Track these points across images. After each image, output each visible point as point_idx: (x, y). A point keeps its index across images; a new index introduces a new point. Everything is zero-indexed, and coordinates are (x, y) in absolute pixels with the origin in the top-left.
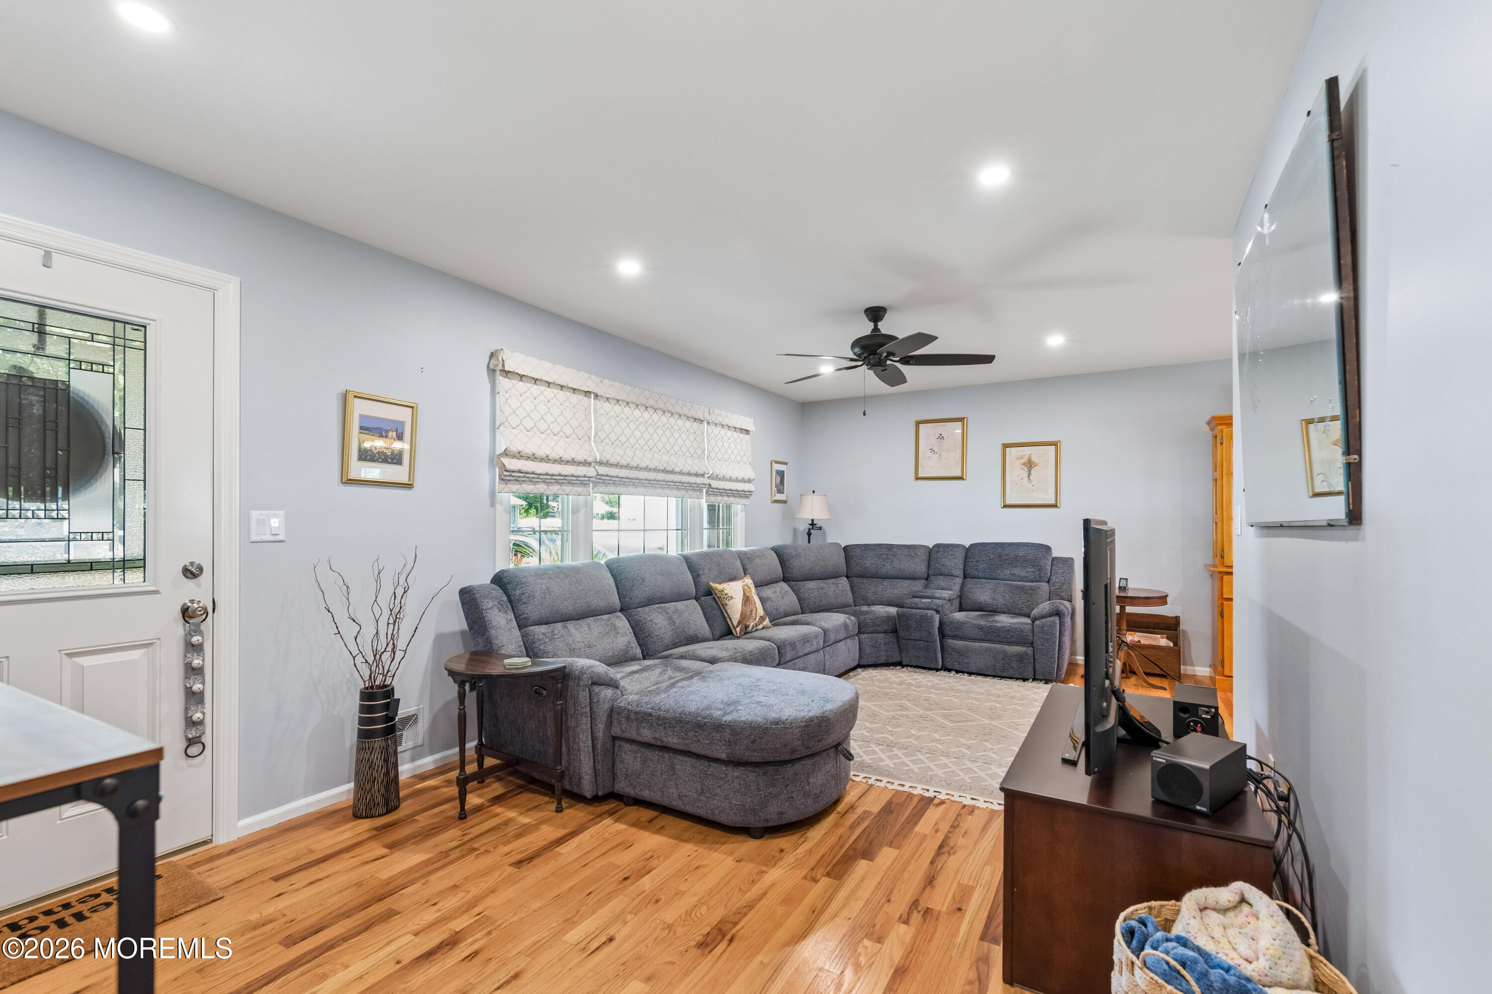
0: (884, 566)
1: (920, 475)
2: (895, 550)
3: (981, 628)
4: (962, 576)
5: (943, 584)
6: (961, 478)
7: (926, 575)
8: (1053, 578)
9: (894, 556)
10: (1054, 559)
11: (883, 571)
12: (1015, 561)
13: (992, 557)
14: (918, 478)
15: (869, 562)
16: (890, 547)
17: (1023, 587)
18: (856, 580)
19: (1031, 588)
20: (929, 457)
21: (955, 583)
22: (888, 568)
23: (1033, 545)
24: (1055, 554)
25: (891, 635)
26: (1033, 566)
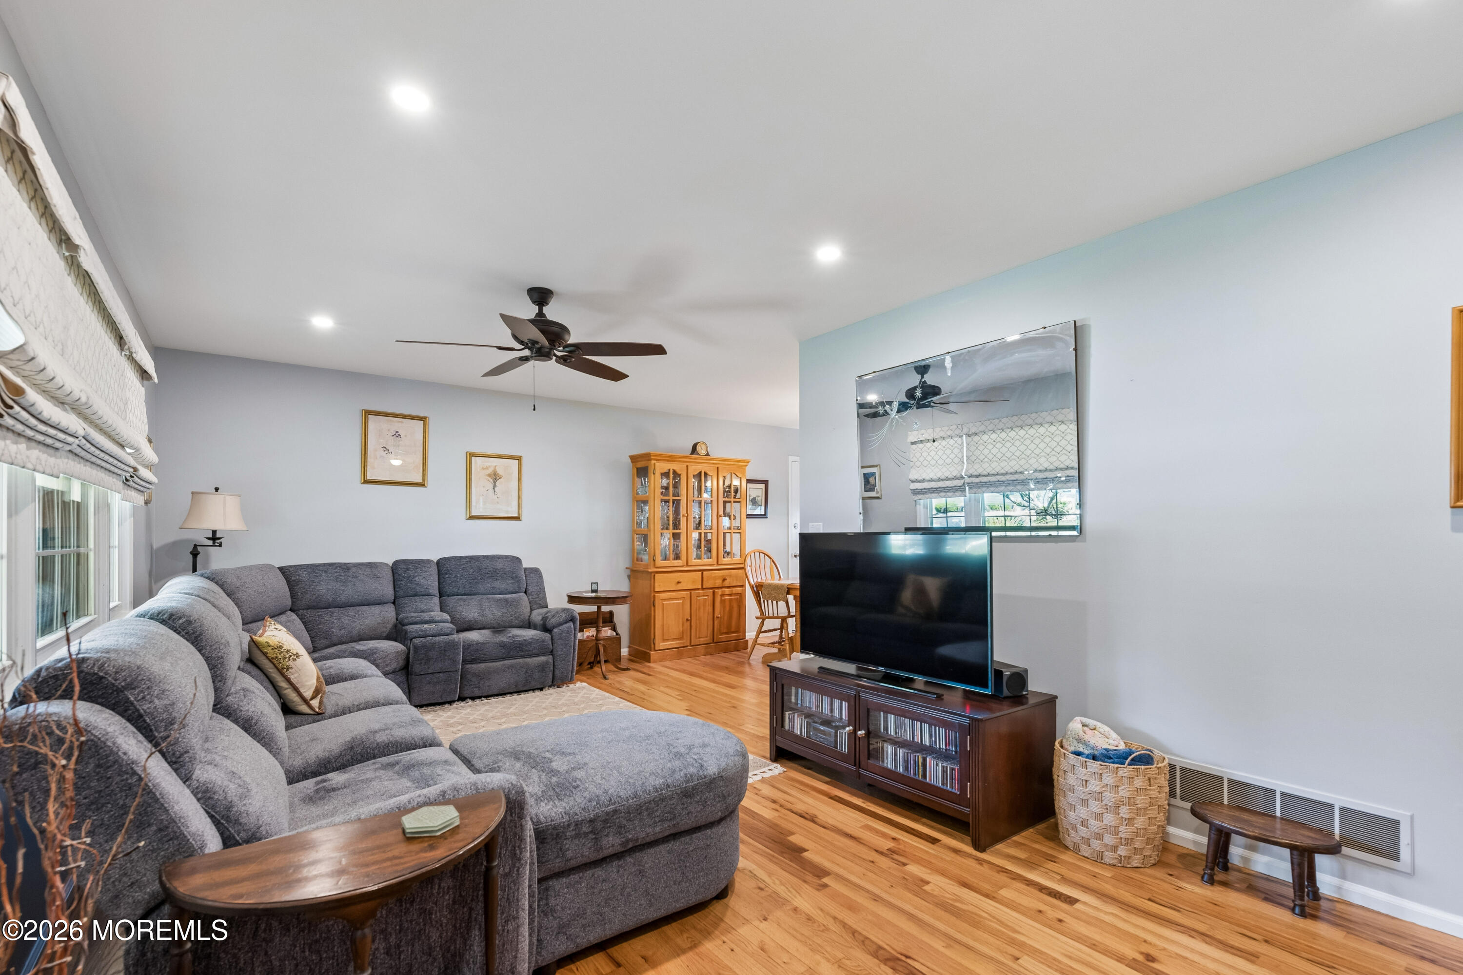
0: (344, 591)
1: (369, 477)
2: (354, 570)
3: (503, 645)
4: (438, 595)
5: (422, 606)
6: (422, 485)
7: (393, 598)
8: (530, 588)
9: (356, 577)
10: (525, 569)
11: (343, 598)
12: (495, 574)
13: (471, 571)
14: (366, 482)
15: (324, 588)
16: (345, 567)
17: (506, 601)
18: (308, 613)
19: (514, 600)
20: (381, 456)
21: (434, 603)
22: (349, 592)
23: (507, 557)
24: (525, 565)
25: (399, 673)
26: (512, 578)
